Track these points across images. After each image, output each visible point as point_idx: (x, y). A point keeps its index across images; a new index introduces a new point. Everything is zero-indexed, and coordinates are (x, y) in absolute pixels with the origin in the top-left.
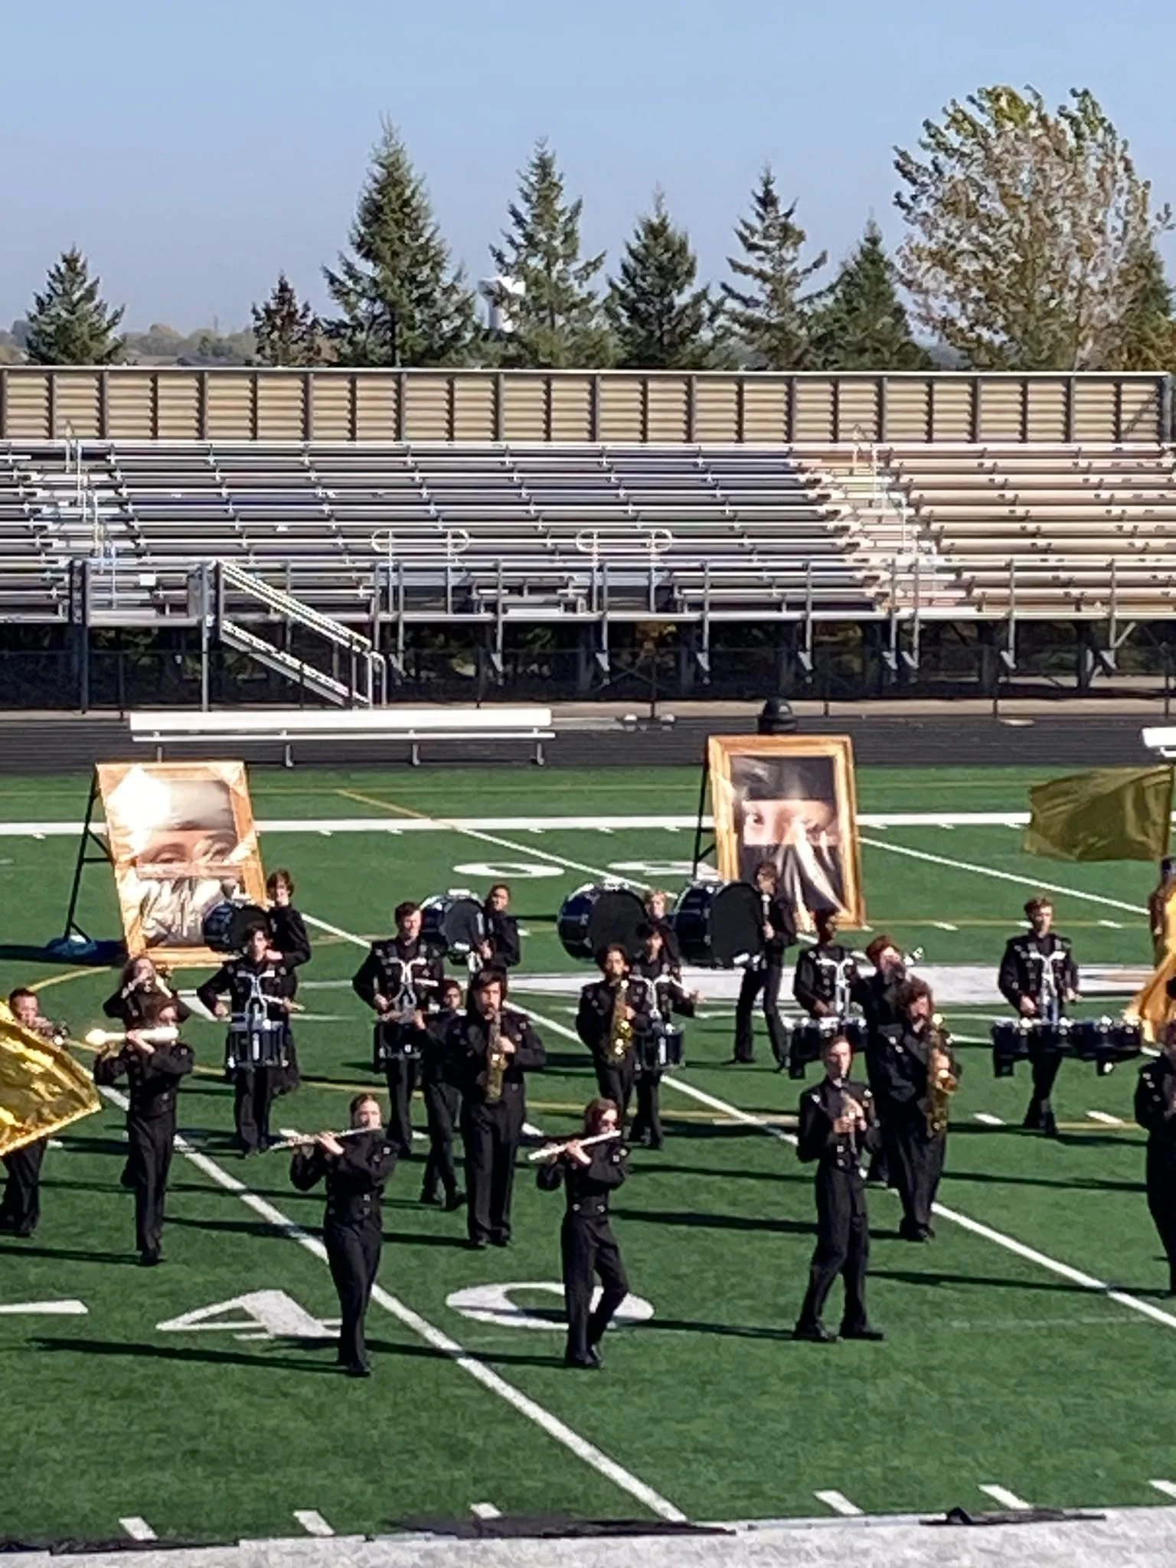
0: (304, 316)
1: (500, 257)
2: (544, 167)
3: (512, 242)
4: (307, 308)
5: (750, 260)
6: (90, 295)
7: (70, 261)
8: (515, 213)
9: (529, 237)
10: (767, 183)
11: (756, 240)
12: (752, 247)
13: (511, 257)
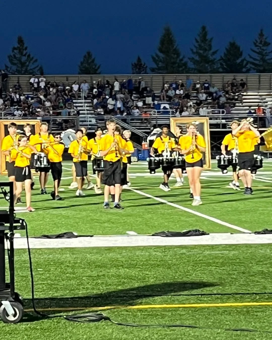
0: (144, 65)
1: (192, 50)
2: (204, 28)
3: (195, 47)
4: (145, 64)
5: (256, 49)
6: (93, 61)
7: (89, 53)
8: (196, 40)
9: (200, 45)
10: (262, 30)
11: (257, 44)
12: (256, 46)
13: (195, 50)
